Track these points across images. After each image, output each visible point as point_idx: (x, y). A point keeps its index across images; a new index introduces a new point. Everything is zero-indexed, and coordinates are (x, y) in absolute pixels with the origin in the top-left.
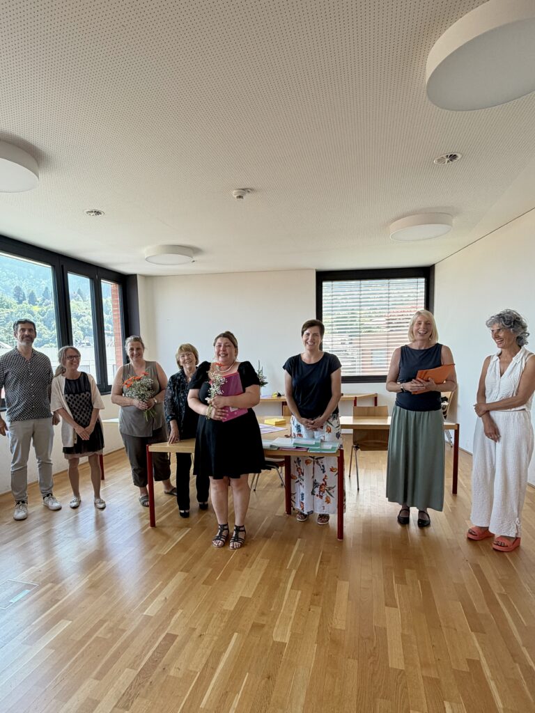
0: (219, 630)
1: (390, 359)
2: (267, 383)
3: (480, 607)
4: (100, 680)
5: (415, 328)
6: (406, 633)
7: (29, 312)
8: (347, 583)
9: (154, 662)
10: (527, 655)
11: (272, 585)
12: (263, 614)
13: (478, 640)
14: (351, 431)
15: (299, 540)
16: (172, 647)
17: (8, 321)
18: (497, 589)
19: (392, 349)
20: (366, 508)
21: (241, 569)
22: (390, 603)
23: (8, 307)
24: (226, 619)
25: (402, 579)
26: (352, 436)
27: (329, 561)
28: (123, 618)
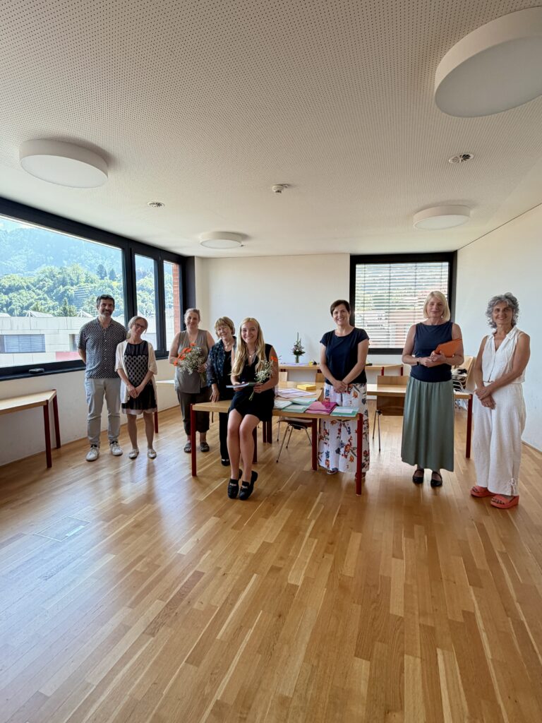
0: (241, 571)
1: (407, 334)
2: (304, 353)
3: (480, 562)
4: (133, 608)
5: (429, 307)
6: (409, 582)
7: (109, 287)
8: (360, 534)
9: (181, 595)
10: (521, 611)
11: (293, 532)
12: (281, 558)
13: (474, 593)
14: (375, 397)
15: (321, 493)
16: (198, 583)
17: (91, 294)
18: (498, 548)
19: (409, 325)
20: (385, 467)
21: (266, 517)
22: (397, 555)
23: (92, 282)
24: (248, 561)
25: (410, 534)
26: (376, 402)
27: (346, 514)
28: (159, 555)
